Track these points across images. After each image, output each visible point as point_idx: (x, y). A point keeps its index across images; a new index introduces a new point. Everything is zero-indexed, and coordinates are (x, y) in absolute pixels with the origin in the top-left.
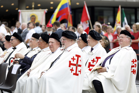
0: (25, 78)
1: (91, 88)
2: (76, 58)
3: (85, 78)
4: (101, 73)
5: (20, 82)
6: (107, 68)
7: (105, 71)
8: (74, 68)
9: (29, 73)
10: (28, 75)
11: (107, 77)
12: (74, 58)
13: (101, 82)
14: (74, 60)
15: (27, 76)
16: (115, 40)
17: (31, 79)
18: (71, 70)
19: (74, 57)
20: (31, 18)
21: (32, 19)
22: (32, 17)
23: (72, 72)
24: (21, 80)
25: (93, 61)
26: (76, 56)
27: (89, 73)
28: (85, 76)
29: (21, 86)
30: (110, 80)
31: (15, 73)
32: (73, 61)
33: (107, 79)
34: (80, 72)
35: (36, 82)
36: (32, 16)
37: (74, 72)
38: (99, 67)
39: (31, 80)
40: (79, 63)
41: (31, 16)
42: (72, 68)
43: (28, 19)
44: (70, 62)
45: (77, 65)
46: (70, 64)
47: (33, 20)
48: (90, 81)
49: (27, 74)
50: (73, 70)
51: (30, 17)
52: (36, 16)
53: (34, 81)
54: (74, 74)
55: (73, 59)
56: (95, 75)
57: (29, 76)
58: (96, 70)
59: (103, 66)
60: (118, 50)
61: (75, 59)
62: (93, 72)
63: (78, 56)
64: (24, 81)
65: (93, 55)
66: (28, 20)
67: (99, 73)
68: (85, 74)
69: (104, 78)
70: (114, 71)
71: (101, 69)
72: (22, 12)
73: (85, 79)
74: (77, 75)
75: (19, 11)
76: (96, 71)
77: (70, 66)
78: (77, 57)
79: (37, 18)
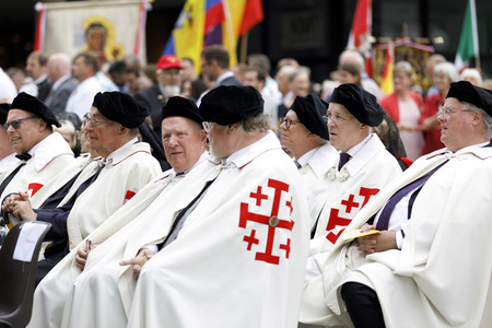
0: (66, 276)
1: (335, 315)
2: (270, 192)
3: (310, 273)
4: (376, 255)
5: (47, 292)
6: (399, 235)
7: (391, 244)
8: (262, 231)
9: (85, 257)
10: (81, 265)
11: (397, 271)
12: (263, 192)
13: (374, 292)
14: (263, 201)
15: (74, 270)
16: (428, 122)
17: (91, 280)
18: (246, 239)
19: (260, 188)
20: (87, 33)
21: (93, 36)
22: (92, 31)
23: (249, 248)
24: (52, 286)
25: (350, 204)
26: (272, 183)
27: (327, 255)
28: (309, 267)
29: (51, 307)
30: (411, 283)
31: (28, 258)
32: (258, 204)
33: (398, 276)
34: (284, 251)
35: (112, 293)
36: (93, 26)
37: (261, 248)
38: (368, 230)
39: (93, 286)
40: (283, 214)
41: (86, 25)
42: (253, 232)
43: (76, 37)
44: (244, 206)
45: (274, 222)
46: (246, 216)
47: (96, 42)
48: (330, 289)
49: (77, 260)
50: (257, 242)
51: (82, 32)
52: (107, 24)
53: (105, 291)
54: (259, 256)
55: (258, 196)
56: (349, 262)
57: (82, 270)
58: (355, 242)
59: (384, 223)
60: (441, 159)
61: (266, 197)
62: (343, 251)
63: (279, 187)
64: (64, 288)
65: (349, 180)
66: (76, 44)
67: (366, 253)
68: (310, 260)
69: (388, 275)
70: (428, 247)
71: (375, 240)
72: (48, 10)
73: (307, 277)
74: (275, 260)
75: (39, 7)
76: (354, 248)
77: (243, 224)
78: (273, 190)
79: (111, 32)
